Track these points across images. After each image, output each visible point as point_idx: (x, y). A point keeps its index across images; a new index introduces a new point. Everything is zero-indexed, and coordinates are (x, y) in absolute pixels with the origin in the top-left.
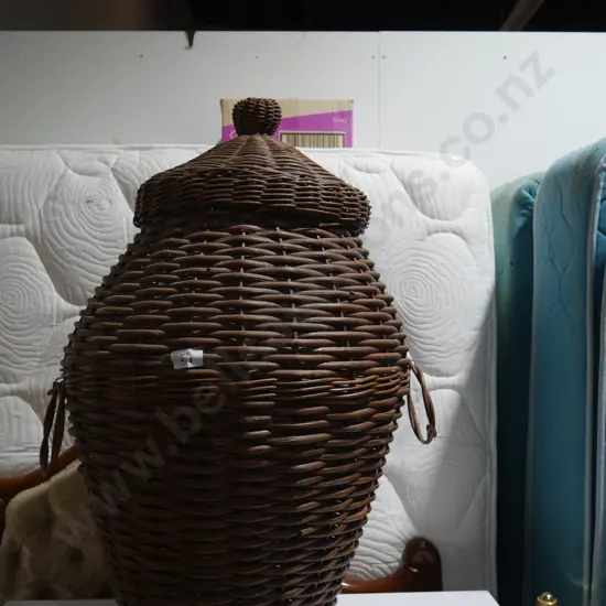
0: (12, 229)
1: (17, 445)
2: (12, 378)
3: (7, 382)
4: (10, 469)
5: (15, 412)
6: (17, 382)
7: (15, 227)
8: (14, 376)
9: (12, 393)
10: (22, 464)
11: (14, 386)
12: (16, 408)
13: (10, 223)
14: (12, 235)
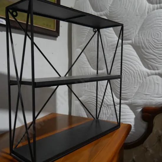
0: (157, 6)
1: (157, 94)
2: (156, 68)
3: (154, 70)
4: (154, 104)
5: (156, 82)
6: (158, 70)
7: (159, 5)
8: (157, 67)
9: (156, 74)
10: (159, 103)
11: (157, 71)
12: (157, 80)
13: (157, 4)
14: (157, 9)
